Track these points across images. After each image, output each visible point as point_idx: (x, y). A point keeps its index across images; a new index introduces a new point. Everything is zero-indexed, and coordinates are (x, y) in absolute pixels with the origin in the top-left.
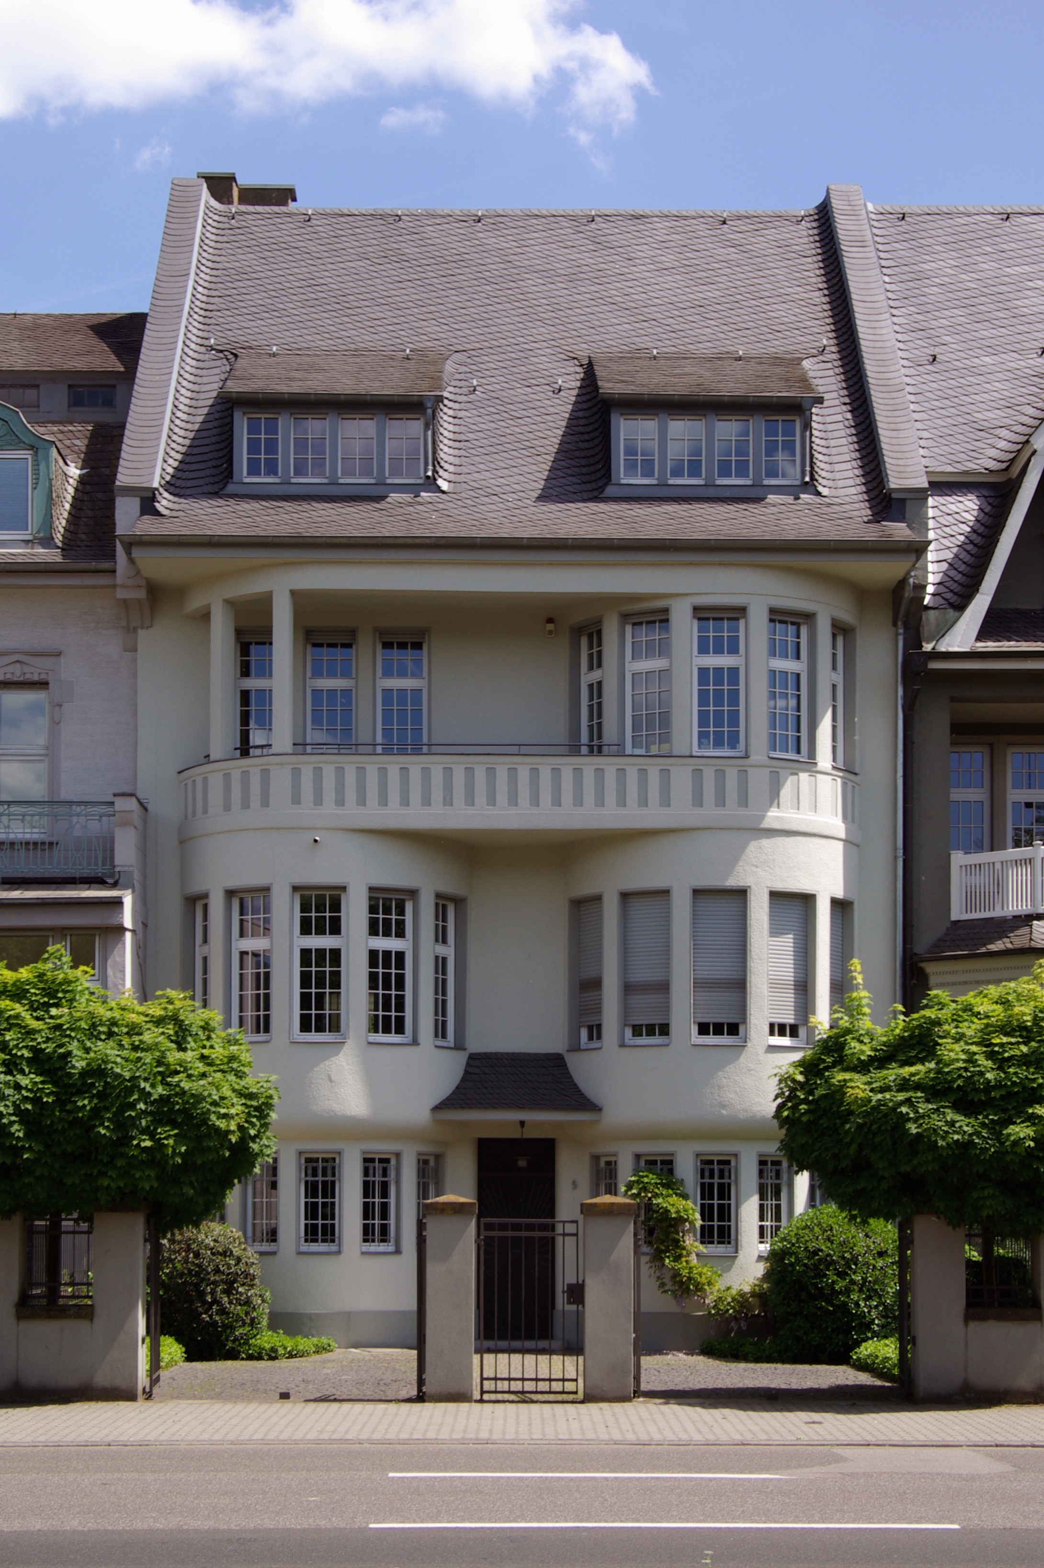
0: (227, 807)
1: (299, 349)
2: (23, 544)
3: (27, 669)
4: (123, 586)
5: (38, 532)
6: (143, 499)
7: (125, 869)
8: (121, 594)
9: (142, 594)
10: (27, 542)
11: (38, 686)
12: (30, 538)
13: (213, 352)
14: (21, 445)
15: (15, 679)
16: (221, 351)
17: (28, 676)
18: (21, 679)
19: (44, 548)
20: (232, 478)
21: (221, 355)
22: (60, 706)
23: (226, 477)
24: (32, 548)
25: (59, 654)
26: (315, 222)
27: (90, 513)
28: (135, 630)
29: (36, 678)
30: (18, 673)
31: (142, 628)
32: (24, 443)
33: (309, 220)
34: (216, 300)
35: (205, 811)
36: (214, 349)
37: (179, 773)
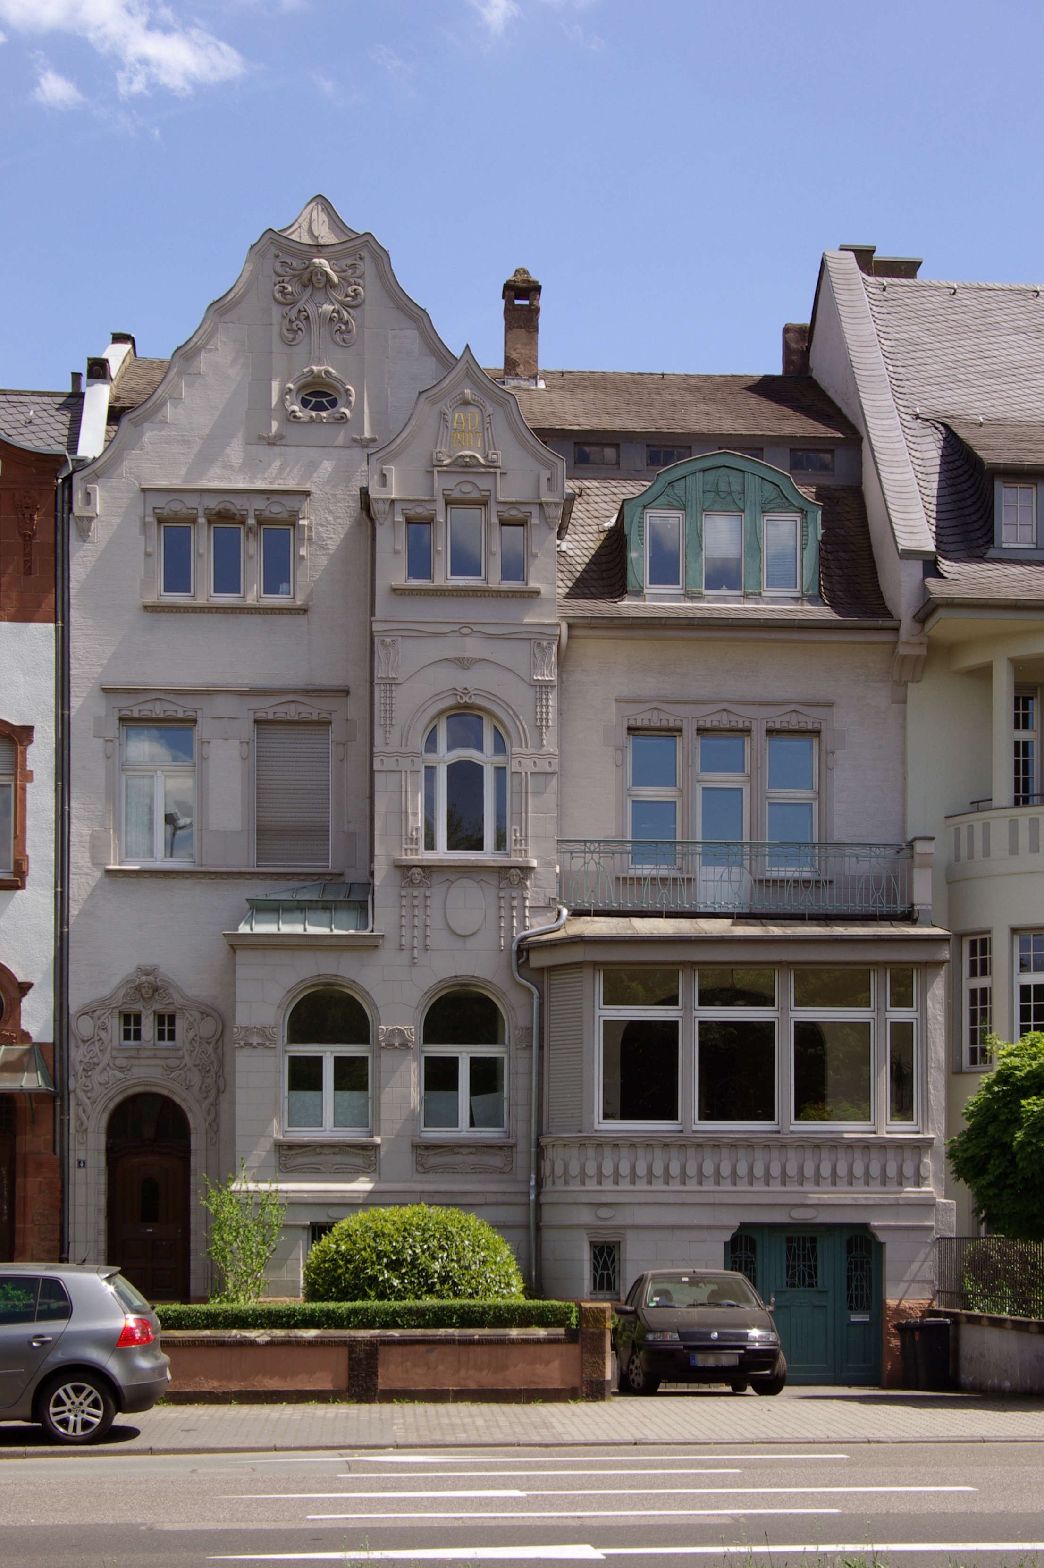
0: (1014, 850)
1: (998, 420)
2: (793, 602)
3: (802, 718)
4: (907, 643)
5: (808, 590)
6: (926, 563)
7: (924, 907)
8: (902, 650)
9: (923, 651)
10: (796, 599)
11: (808, 734)
12: (799, 595)
13: (919, 420)
14: (792, 508)
15: (791, 727)
16: (927, 420)
17: (802, 725)
18: (796, 727)
19: (812, 605)
20: (993, 543)
21: (927, 423)
22: (833, 753)
23: (988, 542)
24: (802, 605)
25: (830, 705)
26: (960, 295)
27: (840, 572)
28: (906, 684)
29: (810, 727)
30: (794, 722)
31: (912, 682)
32: (794, 505)
33: (954, 294)
34: (900, 370)
35: (986, 853)
36: (920, 418)
37: (946, 817)
